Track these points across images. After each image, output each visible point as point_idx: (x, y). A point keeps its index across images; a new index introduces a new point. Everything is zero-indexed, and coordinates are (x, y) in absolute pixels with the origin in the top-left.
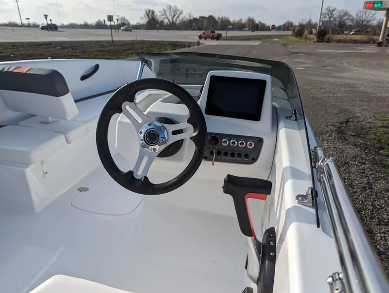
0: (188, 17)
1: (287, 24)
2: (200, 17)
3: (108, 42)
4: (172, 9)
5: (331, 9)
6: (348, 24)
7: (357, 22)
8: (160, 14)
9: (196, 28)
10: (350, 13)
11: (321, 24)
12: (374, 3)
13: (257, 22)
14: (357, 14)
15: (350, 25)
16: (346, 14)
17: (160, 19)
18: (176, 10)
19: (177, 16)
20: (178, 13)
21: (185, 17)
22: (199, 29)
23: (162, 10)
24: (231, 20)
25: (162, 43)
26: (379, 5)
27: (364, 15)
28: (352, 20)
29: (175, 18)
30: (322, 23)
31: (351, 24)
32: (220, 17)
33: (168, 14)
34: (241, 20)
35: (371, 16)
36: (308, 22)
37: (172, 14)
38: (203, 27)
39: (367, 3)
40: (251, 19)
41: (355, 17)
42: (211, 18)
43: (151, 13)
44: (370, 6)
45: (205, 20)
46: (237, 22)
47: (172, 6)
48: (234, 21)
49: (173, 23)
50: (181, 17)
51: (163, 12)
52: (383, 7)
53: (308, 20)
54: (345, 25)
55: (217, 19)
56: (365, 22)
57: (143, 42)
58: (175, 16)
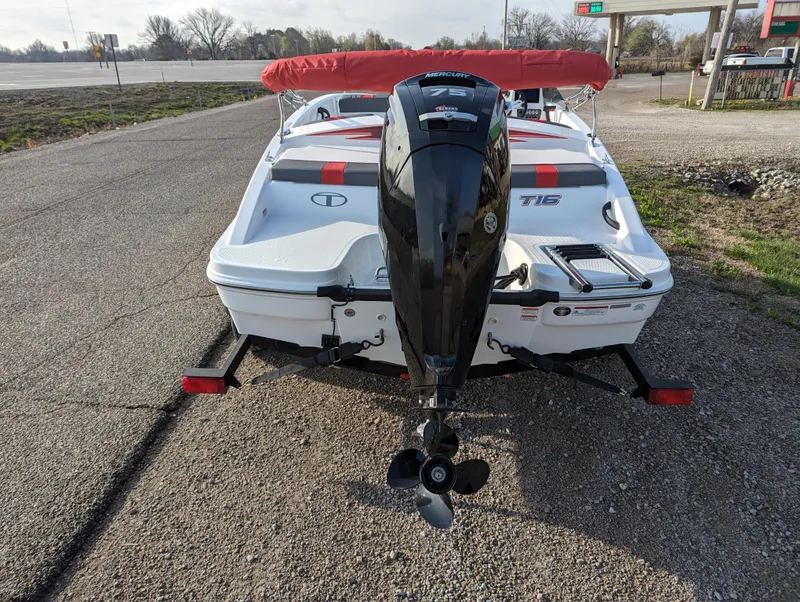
0: (245, 32)
1: (442, 44)
2: (270, 32)
3: (109, 88)
4: (208, 16)
5: (519, 12)
6: (551, 40)
7: (566, 36)
8: (184, 26)
9: (266, 55)
10: (553, 21)
11: (507, 43)
12: (590, 5)
13: (386, 41)
14: (564, 21)
15: (555, 43)
16: (546, 21)
17: (185, 37)
18: (217, 19)
19: (220, 29)
20: (223, 24)
21: (238, 32)
22: (272, 56)
23: (186, 17)
24: (335, 37)
25: (217, 86)
26: (599, 9)
27: (577, 24)
28: (558, 33)
29: (217, 33)
30: (509, 42)
31: (557, 40)
32: (312, 31)
33: (201, 26)
34: (354, 36)
35: (588, 24)
36: (481, 38)
37: (210, 26)
38: (278, 51)
39: (580, 6)
40: (375, 33)
41: (562, 26)
42: (293, 33)
43: (162, 23)
44: (584, 10)
45: (283, 39)
46: (347, 41)
47: (209, 10)
48: (340, 38)
49: (214, 44)
50: (230, 32)
51: (190, 23)
52: (604, 11)
53: (481, 34)
54: (546, 42)
55: (305, 35)
56: (581, 36)
57: (177, 86)
58: (216, 29)
